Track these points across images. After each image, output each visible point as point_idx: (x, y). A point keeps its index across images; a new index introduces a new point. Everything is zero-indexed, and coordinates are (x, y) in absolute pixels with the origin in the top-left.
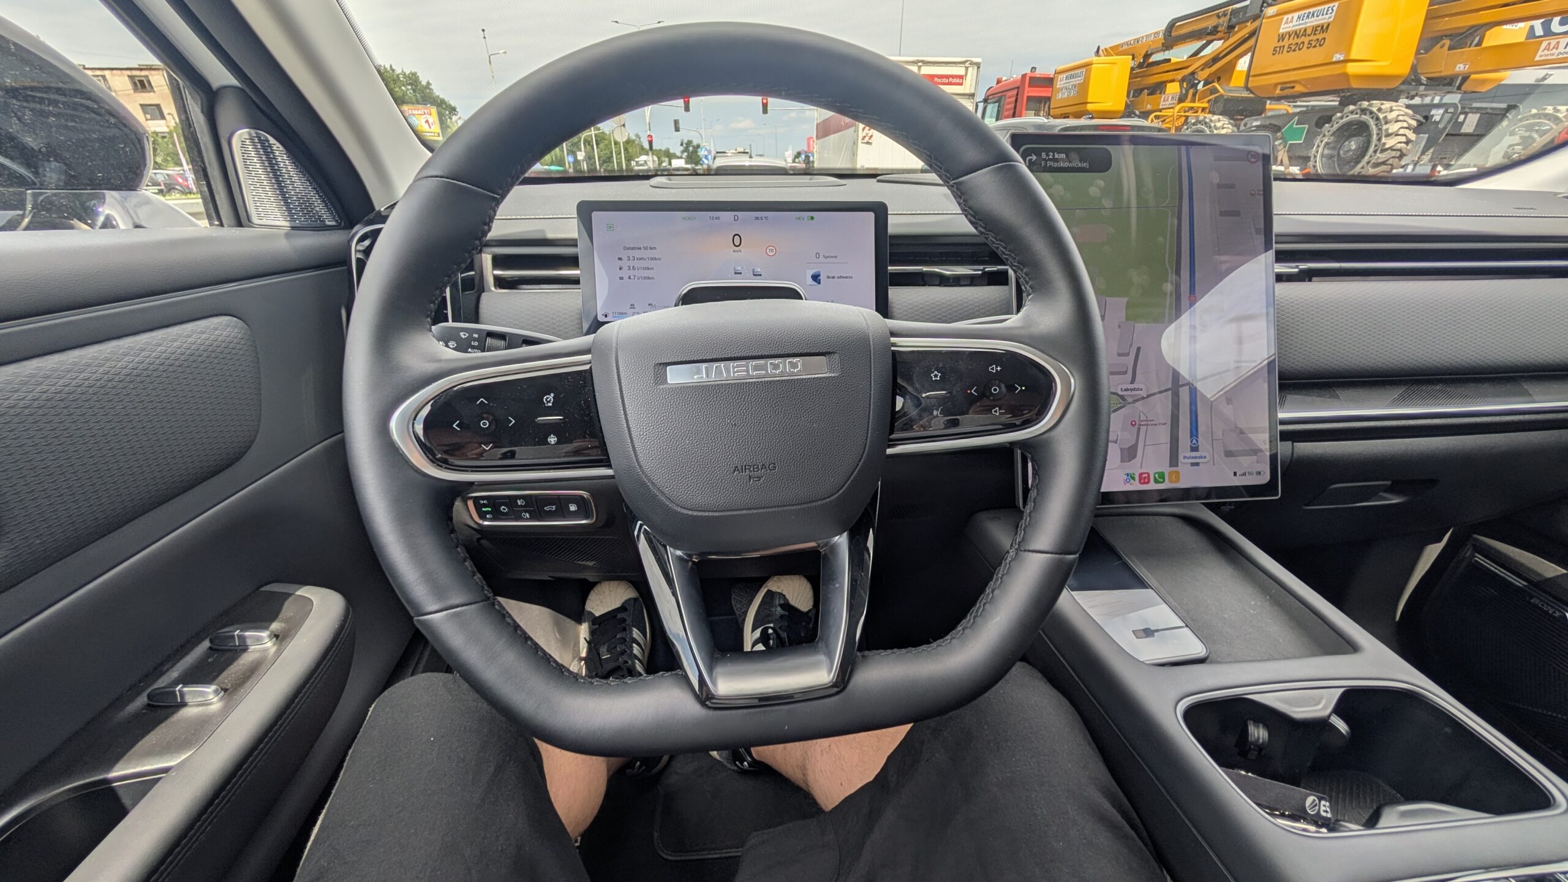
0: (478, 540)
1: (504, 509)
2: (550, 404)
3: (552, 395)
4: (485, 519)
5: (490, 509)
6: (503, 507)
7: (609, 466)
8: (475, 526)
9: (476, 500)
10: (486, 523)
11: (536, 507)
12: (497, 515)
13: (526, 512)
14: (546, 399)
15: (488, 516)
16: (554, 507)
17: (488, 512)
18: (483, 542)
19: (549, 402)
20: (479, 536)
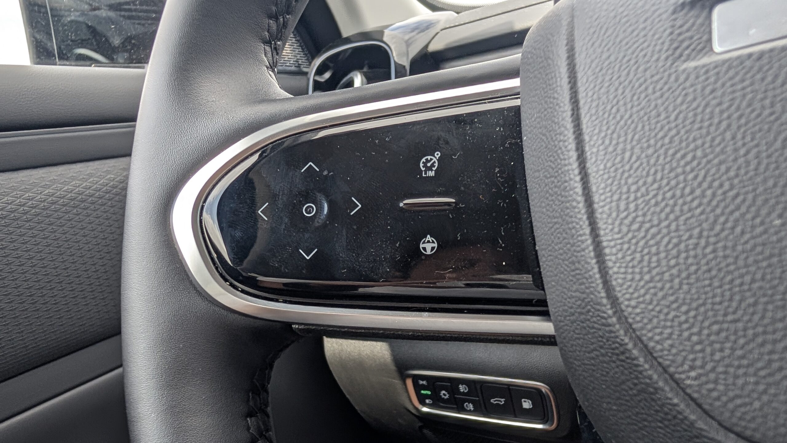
0: (421, 428)
1: (444, 395)
2: (431, 174)
3: (438, 154)
4: (424, 404)
5: (429, 393)
6: (443, 392)
7: (545, 314)
8: (414, 411)
9: (416, 378)
10: (425, 409)
11: (481, 397)
12: (437, 402)
13: (469, 401)
14: (425, 164)
15: (427, 401)
16: (503, 400)
17: (427, 397)
18: (426, 431)
19: (430, 169)
20: (420, 424)
